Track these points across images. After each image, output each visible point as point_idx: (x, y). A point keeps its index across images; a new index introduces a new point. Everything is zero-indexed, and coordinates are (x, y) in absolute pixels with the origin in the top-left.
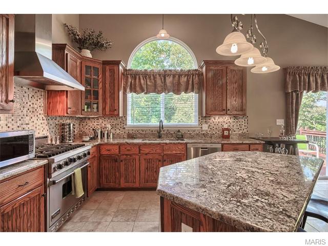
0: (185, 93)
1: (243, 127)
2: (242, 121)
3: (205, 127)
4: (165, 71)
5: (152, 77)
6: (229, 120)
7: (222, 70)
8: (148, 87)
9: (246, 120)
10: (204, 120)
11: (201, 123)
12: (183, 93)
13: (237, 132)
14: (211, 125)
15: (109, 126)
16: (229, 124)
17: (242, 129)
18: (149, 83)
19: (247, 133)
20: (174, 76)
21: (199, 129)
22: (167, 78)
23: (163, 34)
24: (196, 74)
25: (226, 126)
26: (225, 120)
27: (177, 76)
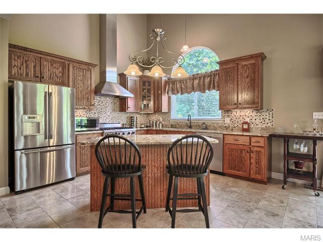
0: (209, 90)
1: (267, 120)
2: (266, 115)
3: (227, 120)
4: (194, 75)
5: (185, 82)
6: (251, 114)
7: (233, 67)
8: (183, 89)
9: (271, 113)
10: (227, 114)
11: (223, 117)
12: (207, 91)
13: (259, 126)
14: (233, 118)
15: (161, 119)
16: (250, 118)
17: (266, 122)
18: (183, 86)
19: (272, 127)
20: (200, 78)
21: (222, 122)
22: (195, 81)
23: (185, 48)
24: (217, 74)
25: (247, 120)
26: (247, 114)
27: (202, 78)
